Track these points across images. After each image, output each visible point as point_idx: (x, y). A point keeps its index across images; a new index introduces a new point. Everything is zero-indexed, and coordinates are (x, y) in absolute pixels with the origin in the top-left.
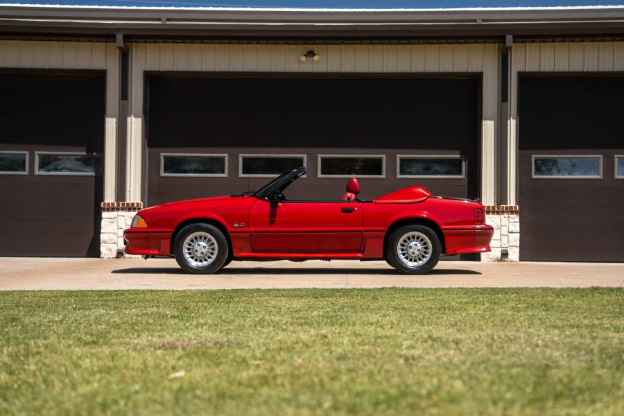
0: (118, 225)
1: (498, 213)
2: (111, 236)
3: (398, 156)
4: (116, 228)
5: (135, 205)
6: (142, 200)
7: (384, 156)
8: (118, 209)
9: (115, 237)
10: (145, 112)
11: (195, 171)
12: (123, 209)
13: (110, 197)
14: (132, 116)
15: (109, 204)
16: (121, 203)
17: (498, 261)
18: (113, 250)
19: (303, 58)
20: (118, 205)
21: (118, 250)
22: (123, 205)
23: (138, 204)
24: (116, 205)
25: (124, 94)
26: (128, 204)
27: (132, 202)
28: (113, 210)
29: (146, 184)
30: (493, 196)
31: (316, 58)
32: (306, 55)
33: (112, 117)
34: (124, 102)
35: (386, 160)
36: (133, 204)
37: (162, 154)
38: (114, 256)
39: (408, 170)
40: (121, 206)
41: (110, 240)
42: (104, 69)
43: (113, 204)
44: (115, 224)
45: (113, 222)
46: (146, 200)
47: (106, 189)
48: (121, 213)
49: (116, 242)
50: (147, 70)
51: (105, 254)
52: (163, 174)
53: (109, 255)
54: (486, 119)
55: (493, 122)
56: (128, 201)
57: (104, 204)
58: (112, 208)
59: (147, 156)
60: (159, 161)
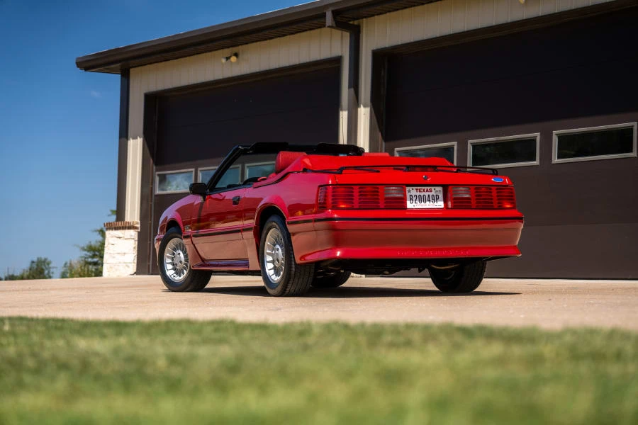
37: (396, 149)
42: (340, 55)
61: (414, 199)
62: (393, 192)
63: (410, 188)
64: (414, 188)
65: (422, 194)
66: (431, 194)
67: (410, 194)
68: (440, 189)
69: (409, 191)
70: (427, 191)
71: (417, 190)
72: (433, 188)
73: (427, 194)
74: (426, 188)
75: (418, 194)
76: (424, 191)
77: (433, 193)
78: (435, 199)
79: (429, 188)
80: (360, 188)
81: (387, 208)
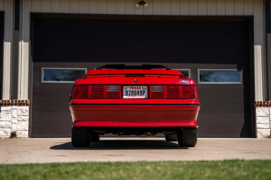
0: (12, 116)
1: (267, 106)
2: (7, 123)
3: (199, 70)
4: (10, 117)
5: (25, 102)
6: (29, 98)
7: (189, 70)
8: (12, 105)
9: (10, 124)
10: (31, 38)
11: (64, 80)
12: (16, 105)
13: (6, 96)
14: (22, 41)
15: (5, 101)
16: (14, 100)
17: (269, 138)
18: (8, 132)
19: (137, 5)
20: (12, 101)
21: (12, 132)
22: (16, 101)
23: (26, 101)
24: (10, 102)
25: (17, 26)
26: (19, 101)
27: (22, 99)
28: (9, 105)
29: (32, 88)
30: (262, 95)
31: (146, 5)
32: (139, 4)
33: (8, 41)
34: (17, 31)
35: (191, 72)
36: (23, 101)
37: (42, 68)
38: (9, 137)
39: (206, 78)
40: (14, 102)
41: (6, 125)
42: (3, 10)
43: (9, 101)
44: (10, 114)
45: (9, 113)
46: (31, 99)
47: (3, 91)
48: (14, 107)
49: (10, 127)
50: (32, 12)
51: (2, 135)
52: (43, 81)
53: (5, 136)
54: (256, 45)
55: (260, 46)
56: (19, 99)
57: (3, 101)
58: (7, 104)
59: (32, 70)
60: (41, 73)
61: (129, 93)
62: (112, 89)
63: (127, 87)
64: (129, 87)
65: (134, 90)
66: (139, 90)
67: (126, 90)
68: (146, 87)
69: (126, 88)
70: (137, 88)
71: (131, 87)
72: (141, 87)
73: (137, 90)
74: (137, 87)
75: (132, 90)
76: (135, 88)
77: (141, 89)
78: (142, 93)
79: (138, 87)
80: (92, 87)
81: (108, 98)
